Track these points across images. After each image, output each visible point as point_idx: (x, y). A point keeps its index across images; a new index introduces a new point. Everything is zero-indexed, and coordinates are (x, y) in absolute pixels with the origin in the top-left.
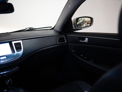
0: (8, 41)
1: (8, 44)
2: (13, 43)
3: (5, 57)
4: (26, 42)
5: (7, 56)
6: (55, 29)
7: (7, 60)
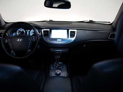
0: (66, 28)
1: (66, 30)
2: (70, 30)
3: (61, 40)
4: (80, 32)
5: (62, 40)
6: (112, 25)
7: (61, 42)
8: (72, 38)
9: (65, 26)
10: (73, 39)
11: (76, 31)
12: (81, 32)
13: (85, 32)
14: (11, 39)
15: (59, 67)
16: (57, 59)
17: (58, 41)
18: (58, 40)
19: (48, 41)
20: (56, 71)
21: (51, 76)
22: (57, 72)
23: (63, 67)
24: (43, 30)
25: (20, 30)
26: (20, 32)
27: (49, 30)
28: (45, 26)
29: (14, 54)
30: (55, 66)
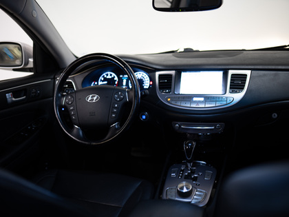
1: (220, 74)
4: (260, 76)
7: (203, 106)
8: (236, 92)
9: (218, 62)
10: (238, 96)
11: (248, 73)
12: (265, 75)
13: (276, 75)
14: (74, 95)
15: (193, 172)
16: (189, 151)
17: (195, 102)
18: (195, 99)
19: (168, 102)
20: (180, 186)
21: (164, 197)
22: (182, 188)
23: (203, 175)
24: (157, 74)
25: (107, 75)
26: (105, 79)
27: (173, 72)
28: (165, 63)
29: (81, 133)
30: (183, 171)
